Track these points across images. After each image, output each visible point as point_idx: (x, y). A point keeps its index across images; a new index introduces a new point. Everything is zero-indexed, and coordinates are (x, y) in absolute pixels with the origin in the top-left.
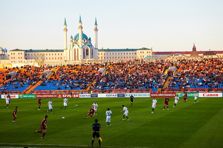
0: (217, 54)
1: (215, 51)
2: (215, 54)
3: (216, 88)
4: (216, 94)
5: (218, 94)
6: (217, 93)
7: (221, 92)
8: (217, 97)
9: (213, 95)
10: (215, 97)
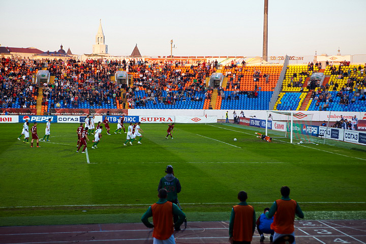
0: (11, 53)
1: (8, 48)
2: (8, 53)
3: (8, 107)
4: (8, 118)
5: (11, 118)
6: (10, 116)
7: (16, 115)
8: (10, 122)
9: (3, 119)
10: (7, 122)
